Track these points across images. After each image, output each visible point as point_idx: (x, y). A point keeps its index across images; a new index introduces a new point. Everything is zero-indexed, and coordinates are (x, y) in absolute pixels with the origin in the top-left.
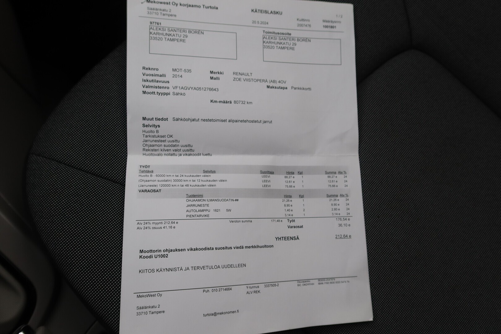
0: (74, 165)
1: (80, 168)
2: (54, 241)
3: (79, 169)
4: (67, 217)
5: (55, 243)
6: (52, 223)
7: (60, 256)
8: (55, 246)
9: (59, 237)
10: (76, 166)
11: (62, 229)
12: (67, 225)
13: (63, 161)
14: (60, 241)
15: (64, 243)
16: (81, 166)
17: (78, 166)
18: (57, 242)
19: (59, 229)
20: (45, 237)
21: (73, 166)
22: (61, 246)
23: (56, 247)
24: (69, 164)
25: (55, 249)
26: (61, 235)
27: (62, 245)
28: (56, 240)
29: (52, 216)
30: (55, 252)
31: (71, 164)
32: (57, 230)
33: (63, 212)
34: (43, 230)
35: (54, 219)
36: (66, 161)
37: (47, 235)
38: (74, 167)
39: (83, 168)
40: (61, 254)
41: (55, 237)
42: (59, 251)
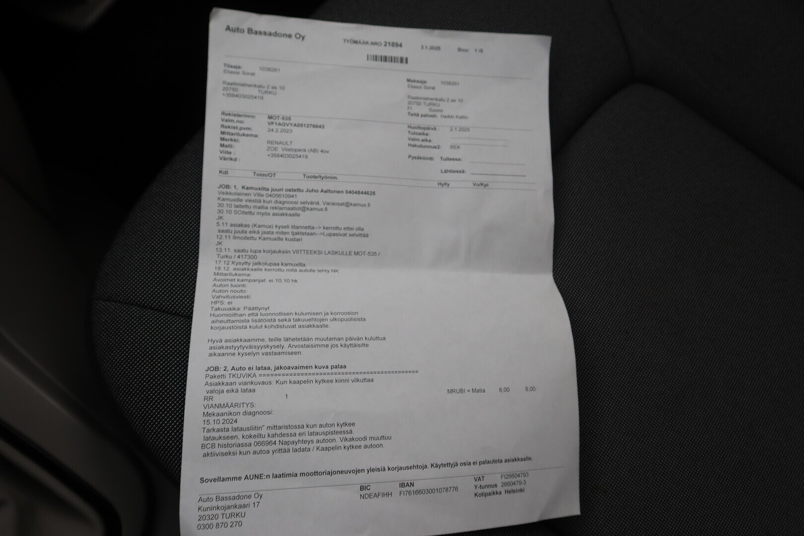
0: (166, 308)
1: (176, 312)
2: (155, 428)
3: (174, 314)
4: (168, 389)
5: (157, 430)
6: (147, 401)
7: (167, 449)
8: (157, 436)
9: (161, 420)
10: (169, 310)
11: (163, 408)
12: (171, 400)
13: (148, 304)
14: (164, 427)
15: (171, 429)
16: (178, 309)
17: (173, 310)
18: (159, 428)
19: (159, 408)
20: (138, 424)
21: (165, 310)
22: (166, 435)
23: (159, 437)
24: (158, 308)
25: (157, 440)
26: (163, 417)
27: (168, 432)
28: (157, 426)
29: (145, 391)
30: (158, 445)
31: (162, 308)
32: (156, 411)
33: (161, 382)
34: (134, 413)
35: (149, 395)
36: (153, 304)
37: (141, 420)
38: (167, 312)
39: (180, 312)
40: (169, 447)
41: (155, 422)
42: (164, 442)
